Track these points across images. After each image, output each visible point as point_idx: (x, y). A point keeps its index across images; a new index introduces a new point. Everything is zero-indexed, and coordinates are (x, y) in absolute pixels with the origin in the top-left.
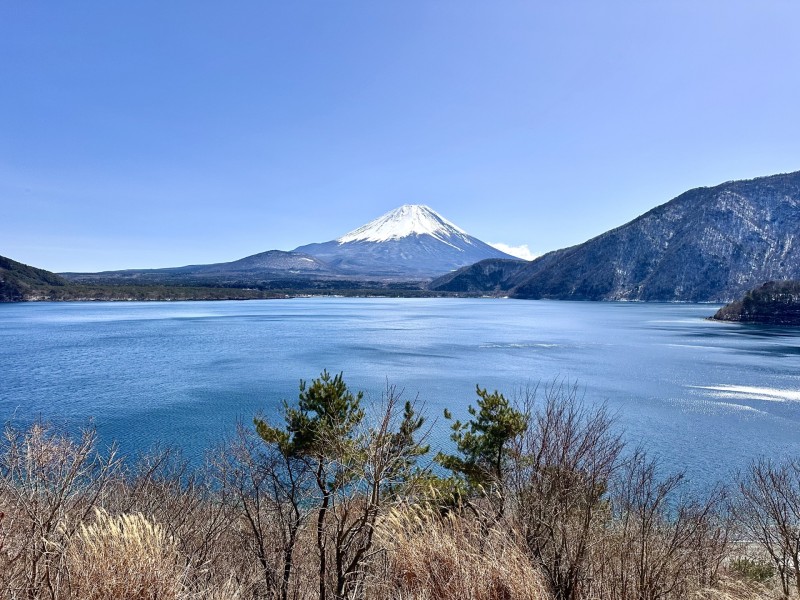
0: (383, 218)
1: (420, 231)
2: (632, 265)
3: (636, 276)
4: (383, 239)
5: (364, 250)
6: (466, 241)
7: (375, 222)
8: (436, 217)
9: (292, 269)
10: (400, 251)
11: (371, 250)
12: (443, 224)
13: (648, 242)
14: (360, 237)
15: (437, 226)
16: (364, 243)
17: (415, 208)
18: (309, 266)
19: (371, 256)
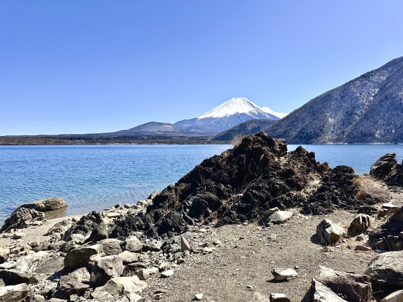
0: (222, 105)
1: (241, 112)
2: (341, 115)
3: (344, 123)
4: (221, 116)
5: (210, 122)
6: (267, 116)
7: (218, 107)
8: (251, 104)
9: (159, 131)
10: (229, 122)
11: (213, 122)
12: (254, 107)
13: (357, 97)
14: (209, 116)
15: (251, 109)
16: (211, 119)
17: (239, 99)
18: (169, 130)
19: (212, 125)
